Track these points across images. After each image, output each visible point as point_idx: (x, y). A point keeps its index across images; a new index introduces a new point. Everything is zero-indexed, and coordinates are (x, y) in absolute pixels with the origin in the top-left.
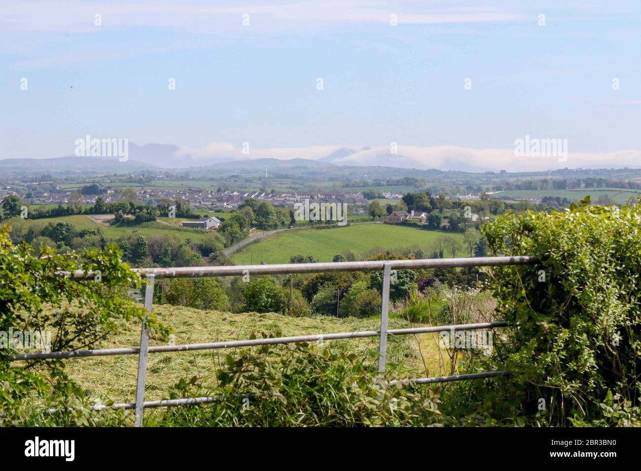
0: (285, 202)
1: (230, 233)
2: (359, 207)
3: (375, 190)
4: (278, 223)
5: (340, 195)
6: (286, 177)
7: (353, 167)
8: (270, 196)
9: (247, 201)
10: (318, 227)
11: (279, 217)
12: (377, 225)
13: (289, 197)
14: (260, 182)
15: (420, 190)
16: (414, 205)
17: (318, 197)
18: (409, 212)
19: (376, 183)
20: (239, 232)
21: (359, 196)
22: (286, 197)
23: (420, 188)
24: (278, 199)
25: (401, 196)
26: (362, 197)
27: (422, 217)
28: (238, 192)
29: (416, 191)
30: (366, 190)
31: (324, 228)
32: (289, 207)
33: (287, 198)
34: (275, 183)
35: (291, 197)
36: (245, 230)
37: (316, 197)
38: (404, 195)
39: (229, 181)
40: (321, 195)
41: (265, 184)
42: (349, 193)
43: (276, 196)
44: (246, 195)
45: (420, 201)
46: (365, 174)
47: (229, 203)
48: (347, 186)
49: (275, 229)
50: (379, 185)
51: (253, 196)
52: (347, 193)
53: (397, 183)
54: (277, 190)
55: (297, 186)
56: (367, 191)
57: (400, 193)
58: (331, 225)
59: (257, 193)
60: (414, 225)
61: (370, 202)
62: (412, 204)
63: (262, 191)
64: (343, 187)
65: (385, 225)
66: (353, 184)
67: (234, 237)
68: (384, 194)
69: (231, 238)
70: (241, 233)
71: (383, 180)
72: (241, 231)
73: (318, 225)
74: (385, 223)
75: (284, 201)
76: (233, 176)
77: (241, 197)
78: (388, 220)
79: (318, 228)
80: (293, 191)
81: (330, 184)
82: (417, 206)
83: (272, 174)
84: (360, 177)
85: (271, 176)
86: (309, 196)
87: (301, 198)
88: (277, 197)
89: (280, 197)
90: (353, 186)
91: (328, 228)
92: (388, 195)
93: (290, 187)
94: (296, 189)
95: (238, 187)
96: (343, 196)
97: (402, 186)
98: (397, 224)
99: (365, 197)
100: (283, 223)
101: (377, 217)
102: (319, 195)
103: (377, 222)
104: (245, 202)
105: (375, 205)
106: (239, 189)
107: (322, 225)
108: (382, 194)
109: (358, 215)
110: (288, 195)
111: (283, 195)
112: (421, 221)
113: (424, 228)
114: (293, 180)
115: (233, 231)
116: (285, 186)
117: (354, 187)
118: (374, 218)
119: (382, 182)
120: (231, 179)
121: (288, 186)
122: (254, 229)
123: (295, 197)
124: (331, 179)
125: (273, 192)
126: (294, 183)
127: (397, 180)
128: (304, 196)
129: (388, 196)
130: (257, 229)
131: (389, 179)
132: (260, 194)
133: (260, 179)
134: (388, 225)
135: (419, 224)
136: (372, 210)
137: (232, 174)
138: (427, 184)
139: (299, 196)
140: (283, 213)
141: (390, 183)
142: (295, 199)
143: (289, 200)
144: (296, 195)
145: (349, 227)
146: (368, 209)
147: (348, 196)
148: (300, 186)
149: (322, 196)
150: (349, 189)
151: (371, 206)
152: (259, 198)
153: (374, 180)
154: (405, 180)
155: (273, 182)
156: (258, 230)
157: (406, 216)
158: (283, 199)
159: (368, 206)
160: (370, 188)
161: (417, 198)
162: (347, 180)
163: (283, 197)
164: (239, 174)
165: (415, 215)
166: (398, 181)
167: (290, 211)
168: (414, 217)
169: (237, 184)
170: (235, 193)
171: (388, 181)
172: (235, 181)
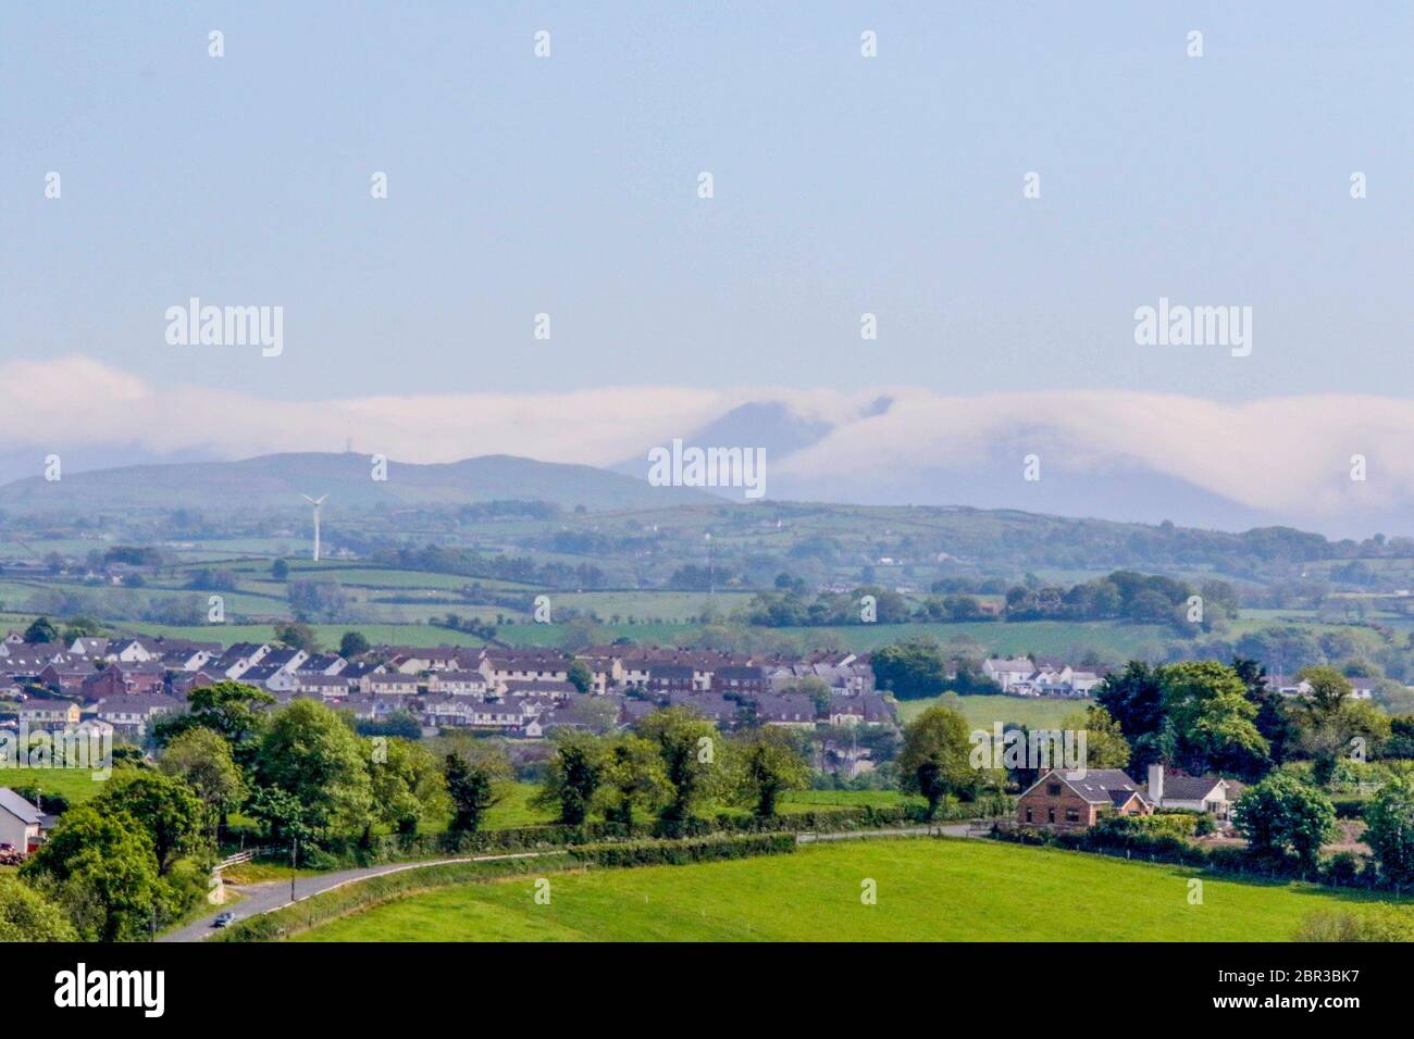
0: (421, 707)
1: (100, 882)
2: (845, 740)
3: (945, 644)
4: (381, 830)
5: (742, 673)
6: (430, 561)
7: (819, 510)
8: (334, 670)
9: (200, 698)
10: (611, 853)
11: (383, 794)
12: (946, 847)
13: (443, 676)
14: (279, 589)
15: (1202, 652)
16: (1167, 737)
17: (611, 683)
18: (1137, 771)
19: (947, 604)
20: (150, 877)
21: (848, 675)
22: (425, 675)
23: (1202, 640)
24: (383, 689)
25: (1087, 682)
26: (863, 683)
27: (1212, 806)
28: (151, 644)
29: (1176, 654)
30: (890, 641)
31: (643, 858)
32: (443, 733)
33: (433, 684)
34: (362, 596)
35: (455, 677)
36: (185, 866)
37: (602, 679)
38: (1108, 677)
39: (94, 583)
40: (629, 667)
41: (305, 598)
42: (792, 660)
43: (369, 669)
44: (194, 664)
45: (1203, 714)
46: (883, 549)
47: (93, 709)
48: (780, 619)
49: (362, 863)
50: (963, 613)
51: (235, 673)
52: (777, 659)
53: (1071, 606)
54: (373, 637)
55: (487, 615)
56: (895, 651)
57: (1087, 664)
58: (686, 841)
59: (259, 655)
60: (1165, 851)
61: (913, 711)
62: (1155, 727)
63: (292, 639)
64: (756, 621)
65: (998, 849)
66: (812, 609)
67: (120, 907)
68: (991, 669)
69: (101, 911)
70: (163, 884)
71: (988, 589)
72: (163, 872)
73: (610, 843)
74: (999, 834)
75: (414, 703)
76: (120, 555)
77: (169, 678)
78: (1011, 820)
79: (611, 859)
80: (468, 642)
81: (676, 608)
82: (1182, 741)
83: (351, 546)
84: (857, 570)
85: (343, 553)
86: (562, 677)
87: (512, 686)
88: (379, 679)
89: (393, 676)
90: (815, 619)
91: (669, 858)
92: (1013, 676)
93: (452, 623)
94: (487, 633)
95: (147, 618)
96: (756, 672)
97: (1095, 625)
98: (1067, 843)
99: (879, 686)
100: (407, 827)
101: (951, 802)
102: (618, 671)
103: (947, 830)
104: (189, 705)
105: (941, 731)
106: (154, 630)
107: (632, 844)
108: (978, 670)
109: (839, 786)
110: (439, 666)
111: (412, 667)
112: (1203, 828)
113: (1223, 865)
114: (470, 581)
115: (116, 870)
116: (423, 613)
117: (816, 622)
118: (934, 803)
119: (984, 601)
120: (113, 567)
121: (441, 612)
122: (237, 859)
123: (480, 679)
124: (690, 579)
125: (351, 645)
126: (472, 597)
127: (1068, 588)
129: (1014, 678)
130: (259, 860)
131: (1018, 580)
132: (278, 657)
133: (279, 571)
134: (1014, 848)
135: (1192, 843)
136: (924, 758)
137: (109, 540)
138: (1244, 614)
139: (503, 676)
140: (406, 767)
141: (1023, 608)
142: (477, 690)
143: (448, 698)
144: (485, 669)
145: (787, 858)
146: (899, 752)
147: (782, 674)
148: (508, 614)
149: (636, 676)
150: (794, 637)
151: (915, 736)
152: (274, 683)
153: (935, 588)
154: (1114, 587)
155: (351, 592)
156: (261, 869)
157: (1119, 797)
158: (406, 689)
159: (899, 737)
160: (909, 632)
161: (1180, 694)
162: (782, 582)
163: (408, 679)
164: (158, 544)
165: (1168, 796)
166: (1074, 596)
167: (451, 759)
168: (1168, 805)
169: (144, 598)
170: (135, 653)
171: (1015, 596)
172: (133, 582)
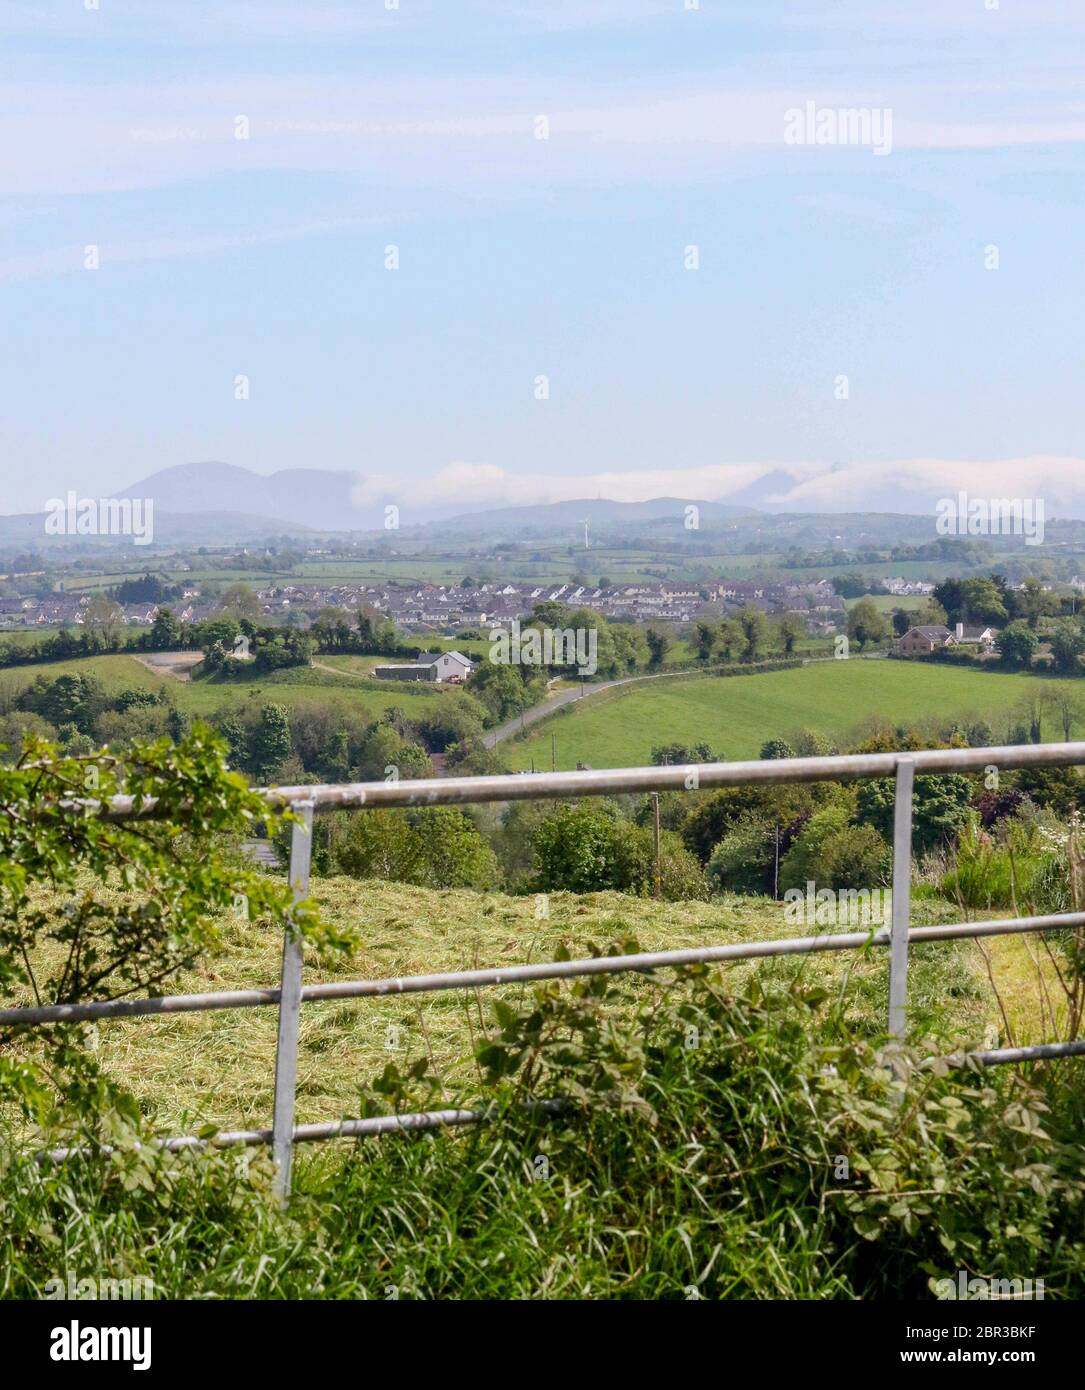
0: (635, 610)
1: (498, 691)
2: (822, 617)
3: (864, 573)
4: (621, 664)
5: (776, 589)
6: (637, 546)
7: (807, 516)
8: (597, 594)
9: (539, 609)
10: (722, 671)
11: (620, 649)
12: (870, 662)
13: (644, 595)
14: (571, 560)
15: (977, 572)
16: (963, 611)
17: (718, 596)
18: (951, 626)
19: (865, 556)
20: (520, 687)
21: (822, 589)
22: (636, 595)
23: (977, 567)
24: (618, 602)
25: (928, 588)
26: (829, 592)
27: (984, 640)
28: (515, 586)
29: (967, 574)
30: (840, 573)
31: (735, 672)
32: (645, 621)
33: (640, 599)
34: (607, 561)
35: (650, 596)
36: (535, 683)
37: (714, 595)
38: (937, 585)
39: (490, 560)
40: (726, 589)
41: (582, 564)
42: (798, 583)
43: (611, 593)
44: (535, 594)
45: (979, 599)
46: (836, 533)
47: (492, 615)
48: (792, 565)
49: (612, 679)
50: (872, 559)
51: (553, 597)
52: (791, 583)
53: (919, 554)
54: (613, 579)
55: (663, 568)
56: (842, 577)
57: (928, 580)
58: (755, 664)
59: (563, 589)
60: (963, 661)
61: (851, 604)
62: (957, 606)
63: (577, 582)
64: (782, 566)
65: (891, 662)
66: (805, 560)
67: (507, 701)
68: (885, 584)
69: (500, 703)
70: (525, 690)
71: (883, 549)
72: (525, 685)
73: (720, 666)
74: (891, 656)
75: (631, 608)
76: (501, 547)
77: (524, 600)
78: (897, 650)
79: (722, 673)
80: (655, 580)
81: (747, 561)
82: (969, 612)
83: (601, 539)
84: (825, 542)
85: (598, 543)
86: (697, 594)
87: (675, 599)
88: (616, 598)
89: (622, 596)
91: (747, 672)
92: (896, 586)
93: (647, 572)
94: (663, 576)
95: (514, 575)
96: (782, 589)
97: (930, 563)
98: (921, 659)
99: (837, 593)
100: (631, 662)
101: (870, 643)
102: (721, 591)
103: (869, 656)
104: (533, 612)
105: (864, 612)
106: (517, 580)
107: (730, 666)
108: (880, 584)
109: (819, 638)
110: (642, 591)
111: (630, 592)
112: (981, 649)
113: (990, 666)
114: (655, 554)
115: (505, 685)
116: (635, 568)
117: (808, 566)
118: (863, 644)
119: (881, 554)
120: (497, 553)
121: (643, 568)
122: (557, 679)
123: (661, 596)
124: (752, 549)
125: (604, 584)
126: (656, 561)
127: (918, 546)
128: (683, 594)
130: (567, 679)
131: (896, 544)
132: (571, 590)
133: (571, 552)
134: (897, 662)
135: (976, 656)
136: (858, 623)
137: (499, 541)
138: (995, 555)
139: (671, 594)
140: (629, 636)
141: (898, 556)
142: (660, 602)
143: (648, 605)
144: (662, 592)
145: (797, 670)
146: (846, 621)
147: (793, 589)
148: (672, 567)
149: (729, 593)
150: (797, 573)
151: (853, 614)
152: (570, 601)
153: (860, 549)
155: (603, 560)
156: (568, 683)
157: (944, 638)
158: (628, 602)
159: (846, 615)
160: (851, 569)
162: (792, 549)
163: (629, 597)
164: (517, 542)
165: (964, 636)
166: (920, 550)
167: (649, 632)
168: (964, 640)
169: (512, 566)
170: (508, 590)
171: (895, 551)
172: (507, 559)
